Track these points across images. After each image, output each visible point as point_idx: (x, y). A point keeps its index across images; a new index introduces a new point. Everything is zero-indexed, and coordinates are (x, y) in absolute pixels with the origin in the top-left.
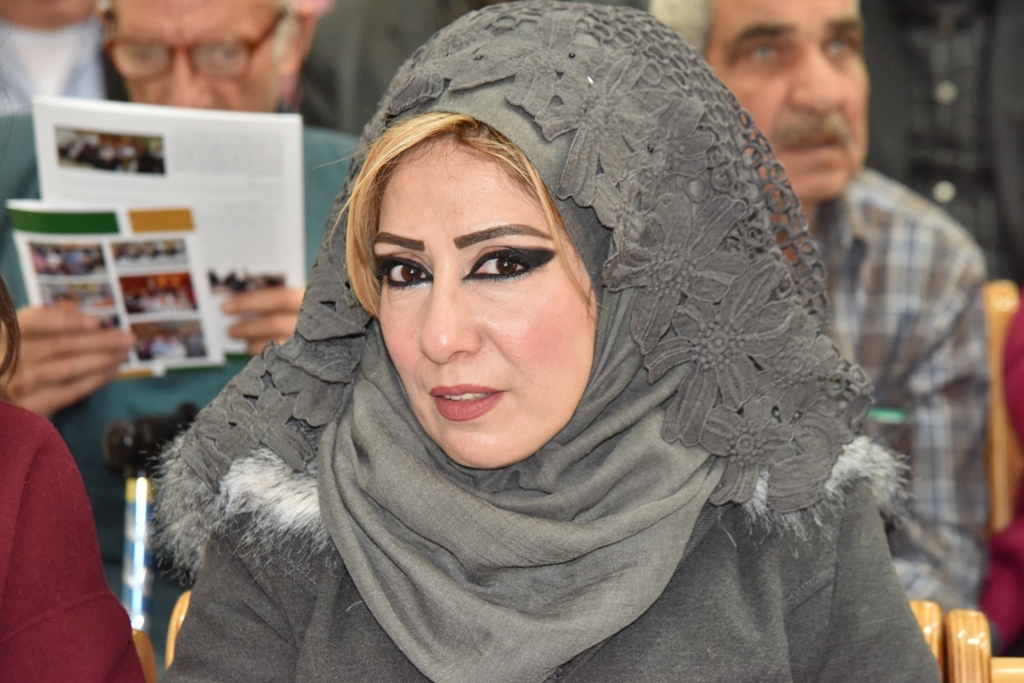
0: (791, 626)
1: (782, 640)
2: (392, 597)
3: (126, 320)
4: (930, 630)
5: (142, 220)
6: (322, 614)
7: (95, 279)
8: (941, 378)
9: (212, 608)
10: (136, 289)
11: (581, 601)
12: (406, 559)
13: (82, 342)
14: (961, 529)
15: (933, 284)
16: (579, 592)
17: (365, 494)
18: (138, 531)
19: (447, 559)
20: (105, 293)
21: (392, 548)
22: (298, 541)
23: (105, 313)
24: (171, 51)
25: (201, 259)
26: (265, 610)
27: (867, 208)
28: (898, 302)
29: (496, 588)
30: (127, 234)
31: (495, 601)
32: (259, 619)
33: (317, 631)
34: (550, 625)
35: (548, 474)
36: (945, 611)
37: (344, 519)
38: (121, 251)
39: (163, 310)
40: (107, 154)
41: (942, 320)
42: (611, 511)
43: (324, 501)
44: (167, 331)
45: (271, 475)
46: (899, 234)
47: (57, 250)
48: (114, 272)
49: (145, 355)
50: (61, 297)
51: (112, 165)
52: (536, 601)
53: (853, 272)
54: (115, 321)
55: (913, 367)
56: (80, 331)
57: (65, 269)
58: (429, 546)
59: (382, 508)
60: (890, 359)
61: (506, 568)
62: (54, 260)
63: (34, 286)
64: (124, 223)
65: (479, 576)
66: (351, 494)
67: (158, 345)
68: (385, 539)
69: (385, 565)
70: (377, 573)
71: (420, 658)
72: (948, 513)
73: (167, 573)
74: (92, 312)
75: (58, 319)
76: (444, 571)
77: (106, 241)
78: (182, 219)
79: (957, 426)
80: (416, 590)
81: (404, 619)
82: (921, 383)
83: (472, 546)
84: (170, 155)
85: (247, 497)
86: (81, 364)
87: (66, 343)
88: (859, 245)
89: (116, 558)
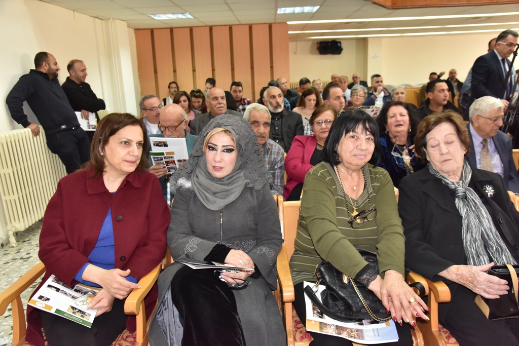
0: (257, 199)
1: (256, 201)
2: (202, 197)
3: (166, 167)
4: (275, 198)
5: (167, 153)
6: (192, 200)
7: (162, 161)
8: (278, 166)
9: (177, 199)
10: (167, 163)
11: (228, 197)
12: (204, 192)
13: (160, 170)
14: (281, 186)
15: (278, 154)
16: (228, 195)
17: (198, 183)
18: (169, 190)
19: (210, 192)
20: (163, 163)
21: (202, 190)
22: (188, 190)
23: (164, 166)
24: (166, 127)
25: (176, 158)
26: (184, 199)
27: (269, 143)
28: (273, 156)
29: (217, 195)
30: (165, 155)
31: (216, 197)
32: (183, 200)
33: (192, 202)
34: (224, 200)
35: (225, 179)
36: (277, 196)
37: (195, 186)
38: (165, 158)
39: (171, 165)
40: (160, 144)
41: (279, 159)
42: (233, 184)
43: (192, 184)
44: (172, 168)
45: (184, 180)
46: (273, 147)
47: (156, 158)
48: (164, 160)
49: (169, 171)
50: (157, 164)
51: (161, 146)
52: (222, 197)
53: (268, 152)
54: (165, 167)
55: (275, 165)
56: (161, 169)
57: (158, 160)
58: (207, 190)
59: (200, 184)
60: (272, 164)
61: (218, 192)
62: (156, 159)
63: (154, 163)
64: (165, 154)
65: (214, 194)
66: (196, 183)
67: (171, 170)
68: (201, 189)
69: (201, 192)
70: (199, 193)
71: (206, 205)
72: (279, 184)
73: (172, 196)
74: (162, 166)
75: (157, 167)
76: (209, 193)
77: (163, 156)
78: (173, 153)
79: (280, 173)
80: (205, 196)
81: (204, 200)
82: (276, 167)
83: (213, 189)
84: (168, 144)
85: (181, 183)
86: (160, 173)
87: (158, 170)
88: (269, 148)
89: (166, 194)
